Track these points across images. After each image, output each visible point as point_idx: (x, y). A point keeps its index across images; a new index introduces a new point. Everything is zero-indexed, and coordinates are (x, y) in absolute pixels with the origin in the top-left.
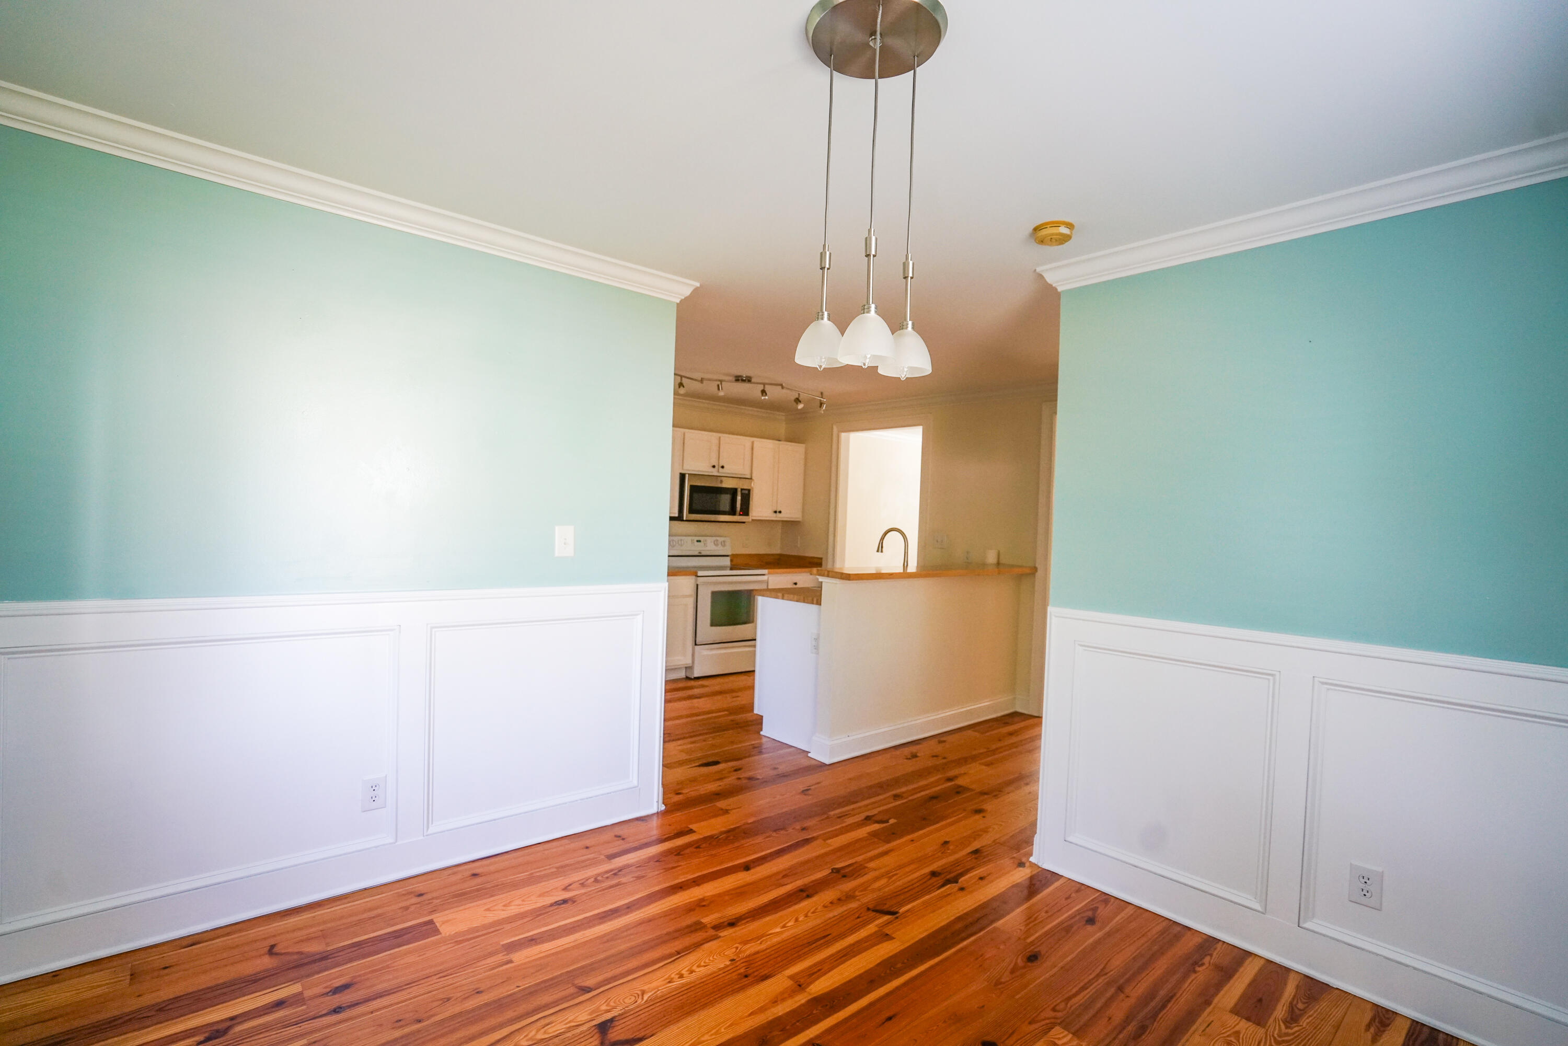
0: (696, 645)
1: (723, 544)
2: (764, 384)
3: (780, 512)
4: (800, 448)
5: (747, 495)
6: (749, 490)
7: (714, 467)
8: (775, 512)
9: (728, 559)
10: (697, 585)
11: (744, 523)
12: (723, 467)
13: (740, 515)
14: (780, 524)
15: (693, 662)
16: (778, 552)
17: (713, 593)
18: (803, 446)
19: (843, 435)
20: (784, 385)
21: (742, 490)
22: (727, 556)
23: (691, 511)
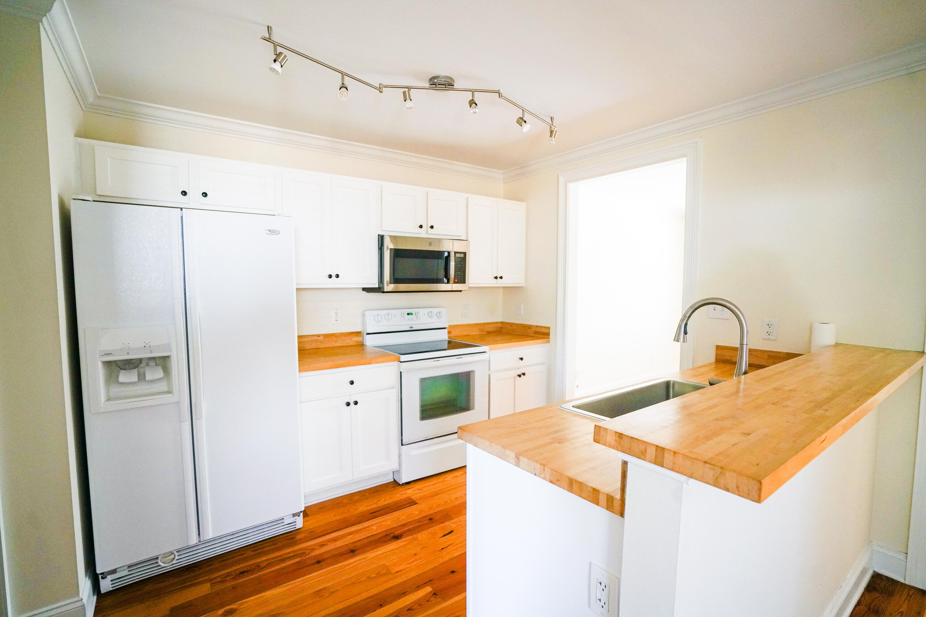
0: (402, 445)
1: (439, 315)
2: (473, 91)
3: (501, 278)
4: (521, 207)
5: (462, 261)
6: (465, 254)
7: (421, 227)
8: (496, 278)
9: (446, 331)
10: (401, 372)
11: (461, 291)
12: (432, 227)
13: (455, 283)
14: (501, 290)
15: (400, 465)
16: (500, 320)
17: (423, 380)
18: (524, 204)
19: (571, 186)
20: (502, 91)
21: (455, 253)
22: (445, 328)
23: (396, 280)
